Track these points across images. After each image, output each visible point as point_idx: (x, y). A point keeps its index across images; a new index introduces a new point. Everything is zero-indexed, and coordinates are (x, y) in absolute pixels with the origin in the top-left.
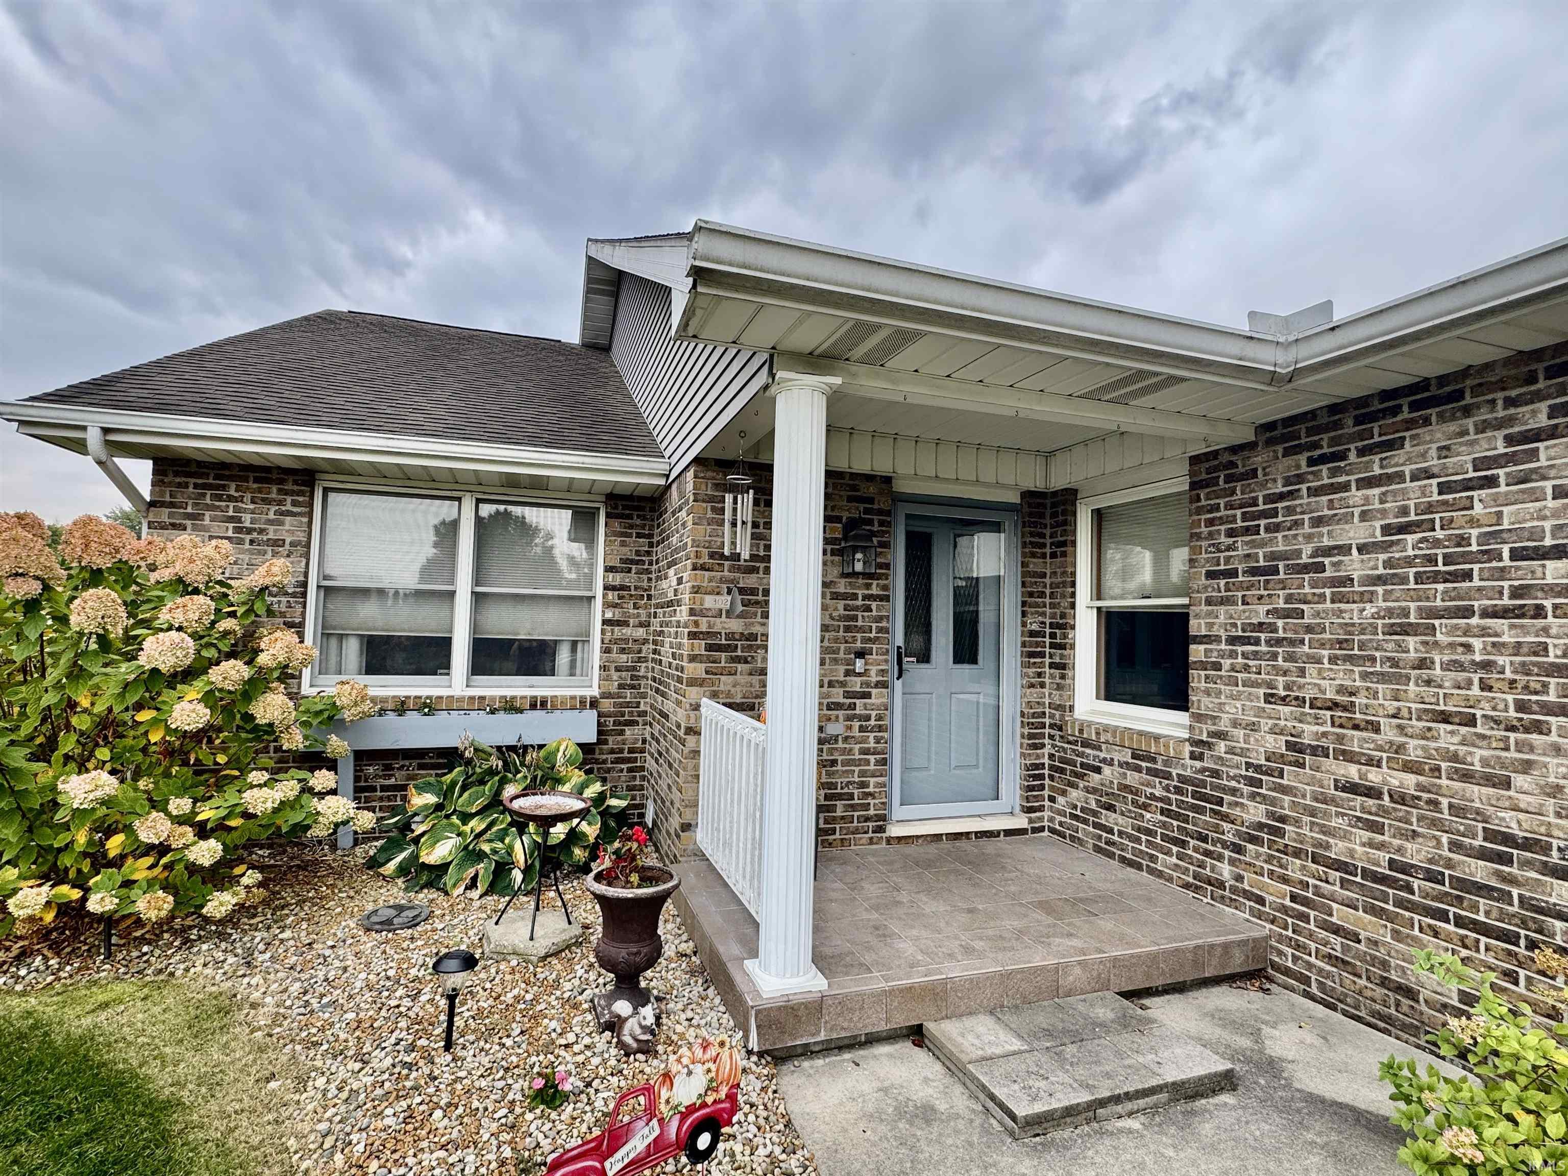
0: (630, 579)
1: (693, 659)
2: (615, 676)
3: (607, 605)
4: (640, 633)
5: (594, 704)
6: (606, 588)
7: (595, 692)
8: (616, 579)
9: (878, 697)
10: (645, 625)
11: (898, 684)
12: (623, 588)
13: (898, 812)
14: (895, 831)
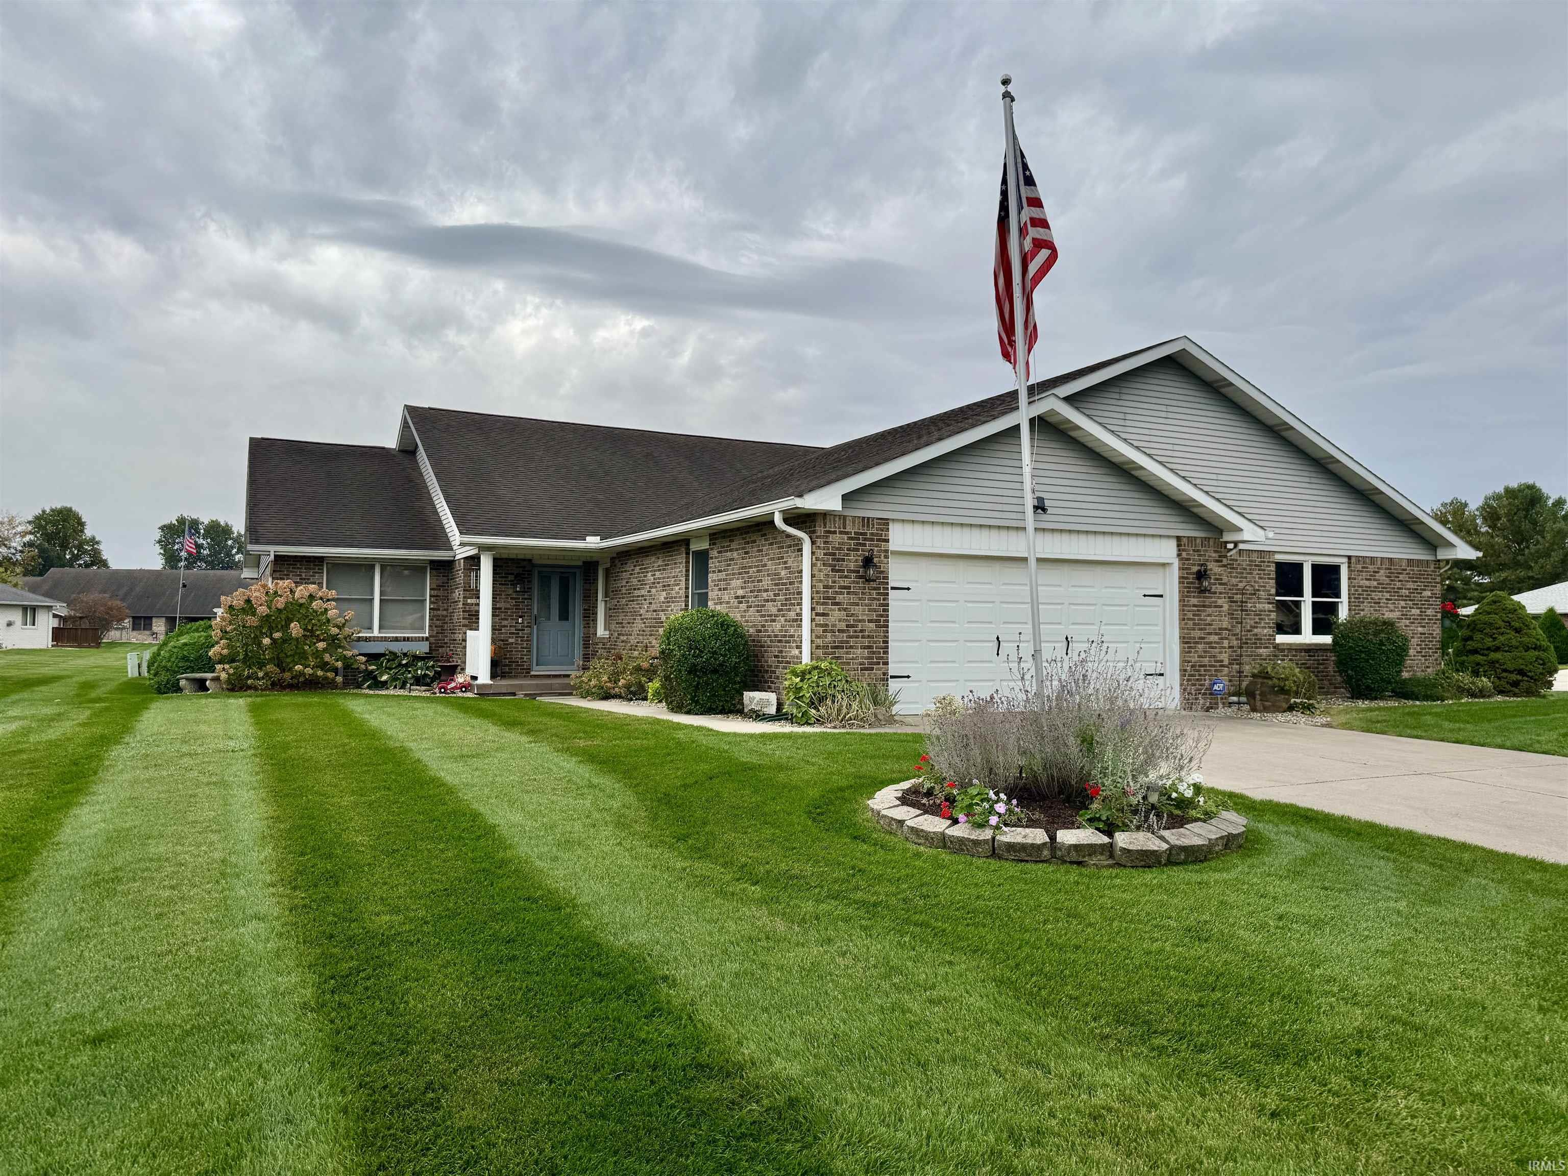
0: (440, 593)
1: (464, 618)
2: (435, 629)
3: (431, 602)
4: (445, 613)
5: (427, 639)
6: (431, 596)
7: (427, 635)
8: (435, 593)
9: (527, 630)
10: (447, 610)
11: (535, 627)
12: (437, 596)
13: (535, 667)
14: (532, 673)
